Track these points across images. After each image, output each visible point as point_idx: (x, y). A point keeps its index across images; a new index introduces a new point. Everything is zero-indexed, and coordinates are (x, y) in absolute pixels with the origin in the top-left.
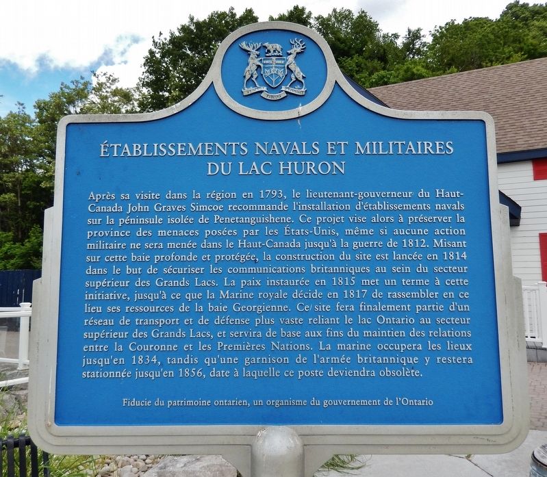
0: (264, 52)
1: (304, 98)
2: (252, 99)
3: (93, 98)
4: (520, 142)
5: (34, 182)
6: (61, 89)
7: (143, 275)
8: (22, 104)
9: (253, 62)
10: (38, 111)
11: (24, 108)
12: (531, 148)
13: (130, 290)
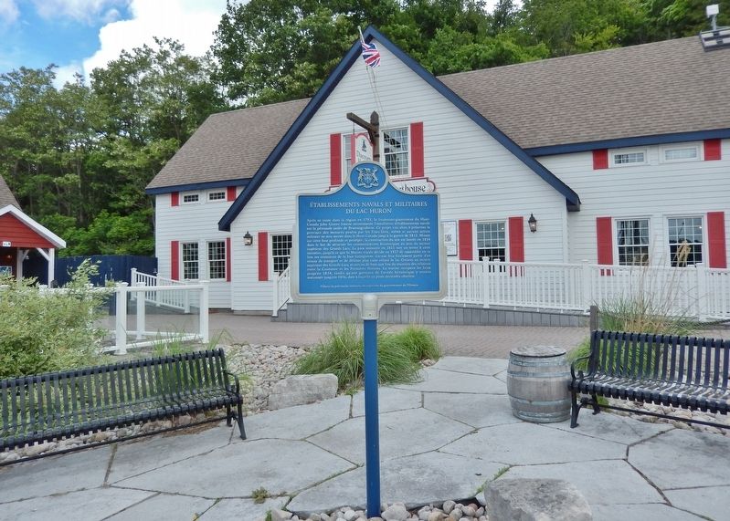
0: (364, 171)
1: (378, 188)
2: (361, 188)
3: (156, 67)
4: (583, 134)
5: (98, 161)
6: (121, 56)
7: (326, 247)
8: (80, 77)
9: (361, 175)
10: (94, 80)
11: (82, 80)
12: (591, 140)
13: (322, 251)
